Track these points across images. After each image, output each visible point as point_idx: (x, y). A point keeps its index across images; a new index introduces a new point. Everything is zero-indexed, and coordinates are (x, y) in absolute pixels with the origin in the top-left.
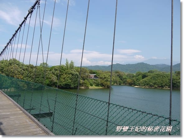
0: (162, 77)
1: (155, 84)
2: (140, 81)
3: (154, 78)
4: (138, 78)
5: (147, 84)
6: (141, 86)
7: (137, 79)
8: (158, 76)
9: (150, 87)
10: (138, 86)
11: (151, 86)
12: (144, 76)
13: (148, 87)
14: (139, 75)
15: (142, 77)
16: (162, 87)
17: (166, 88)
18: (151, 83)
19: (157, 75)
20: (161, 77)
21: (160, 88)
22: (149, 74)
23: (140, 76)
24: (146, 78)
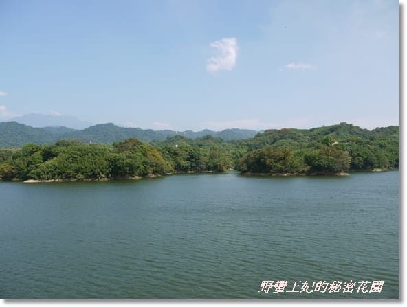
0: (92, 155)
1: (77, 171)
2: (37, 167)
3: (75, 158)
4: (30, 159)
5: (60, 174)
6: (44, 179)
7: (29, 163)
8: (84, 152)
9: (67, 180)
10: (35, 179)
11: (68, 176)
12: (48, 155)
13: (60, 180)
14: (32, 152)
15: (41, 157)
16: (95, 176)
17: (103, 179)
18: (68, 171)
19: (79, 150)
20: (90, 154)
21: (90, 180)
22: (59, 149)
23: (37, 155)
24: (55, 158)
